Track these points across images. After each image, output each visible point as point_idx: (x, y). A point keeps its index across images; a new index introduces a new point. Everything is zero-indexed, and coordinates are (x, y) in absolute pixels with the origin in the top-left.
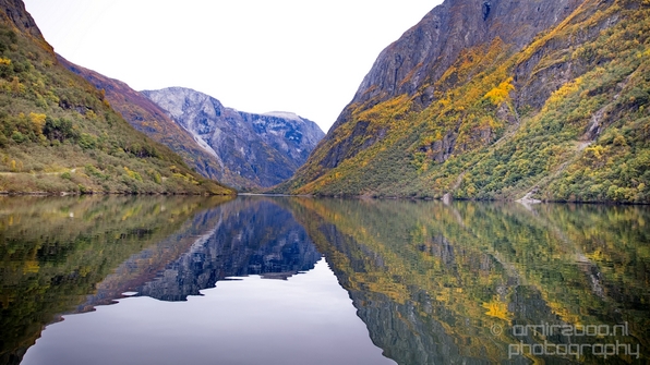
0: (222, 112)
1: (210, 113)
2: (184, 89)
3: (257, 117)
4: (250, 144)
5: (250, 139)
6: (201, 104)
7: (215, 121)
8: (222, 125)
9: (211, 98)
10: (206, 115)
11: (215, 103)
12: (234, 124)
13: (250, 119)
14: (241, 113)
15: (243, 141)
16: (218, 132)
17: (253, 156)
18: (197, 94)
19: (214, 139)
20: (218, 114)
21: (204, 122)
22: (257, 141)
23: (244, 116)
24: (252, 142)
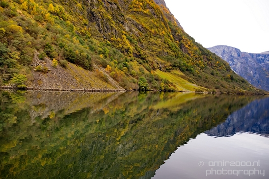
0: (241, 54)
1: (235, 56)
2: (222, 46)
3: (259, 55)
4: (256, 69)
5: (256, 66)
6: (230, 52)
7: (237, 59)
8: (241, 61)
9: (235, 49)
10: (233, 57)
11: (237, 50)
12: (247, 60)
13: (255, 57)
14: (250, 54)
15: (252, 68)
16: (239, 64)
17: (258, 75)
18: (229, 47)
19: (237, 67)
20: (239, 56)
21: (232, 60)
22: (260, 68)
23: (252, 55)
24: (256, 68)
